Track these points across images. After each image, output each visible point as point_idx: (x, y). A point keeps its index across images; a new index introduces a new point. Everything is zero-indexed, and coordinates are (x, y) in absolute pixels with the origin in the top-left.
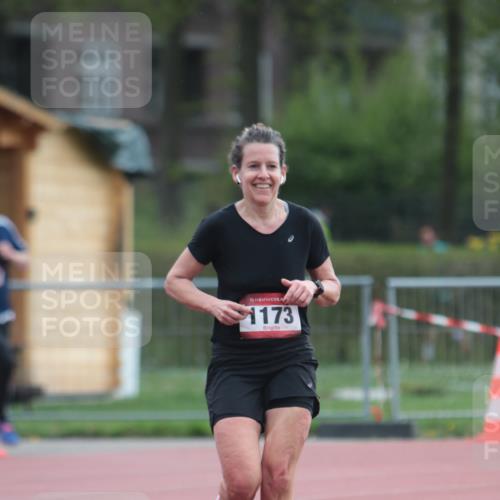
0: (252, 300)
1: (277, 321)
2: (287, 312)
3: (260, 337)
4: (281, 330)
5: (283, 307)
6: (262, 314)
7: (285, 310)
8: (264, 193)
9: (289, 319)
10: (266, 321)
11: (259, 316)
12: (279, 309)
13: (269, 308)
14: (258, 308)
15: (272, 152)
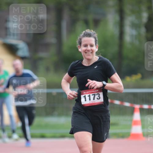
0: (84, 93)
1: (94, 99)
2: (98, 95)
3: (88, 105)
4: (96, 102)
5: (96, 94)
6: (88, 97)
7: (97, 95)
9: (99, 98)
10: (90, 100)
12: (95, 95)
13: (91, 95)
14: (87, 95)
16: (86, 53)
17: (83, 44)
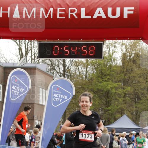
1: (88, 137)
2: (91, 136)
3: (83, 141)
5: (90, 134)
8: (85, 109)
9: (91, 137)
10: (85, 137)
11: (84, 136)
12: (89, 135)
13: (87, 134)
14: (84, 134)
15: (88, 99)
16: (83, 107)
17: (81, 100)
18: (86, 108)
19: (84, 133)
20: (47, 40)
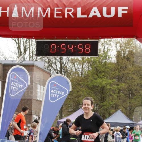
0: (85, 134)
6: (86, 137)
17: (84, 103)
18: (88, 110)
19: (86, 134)
20: (44, 38)
